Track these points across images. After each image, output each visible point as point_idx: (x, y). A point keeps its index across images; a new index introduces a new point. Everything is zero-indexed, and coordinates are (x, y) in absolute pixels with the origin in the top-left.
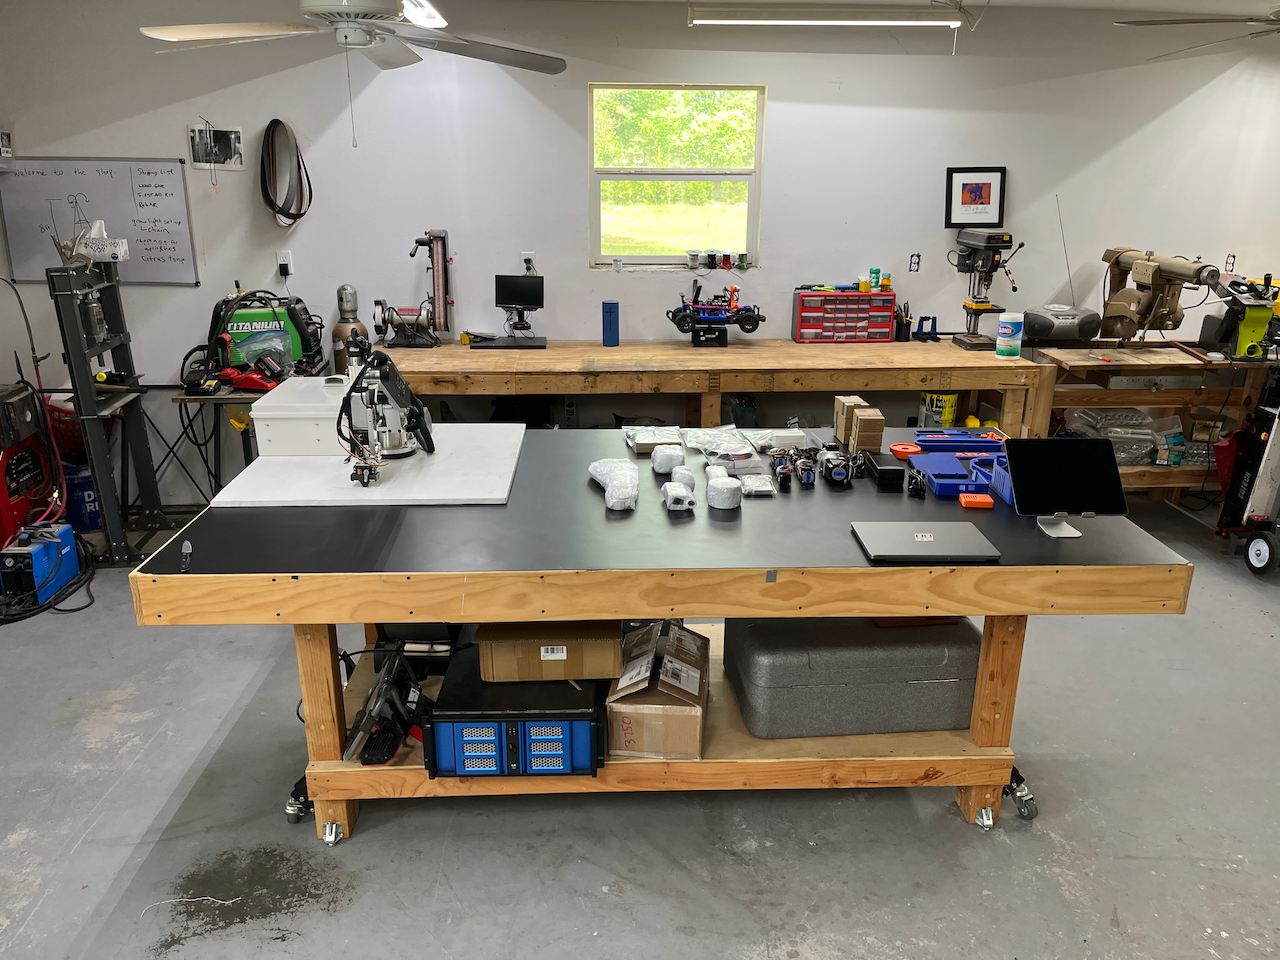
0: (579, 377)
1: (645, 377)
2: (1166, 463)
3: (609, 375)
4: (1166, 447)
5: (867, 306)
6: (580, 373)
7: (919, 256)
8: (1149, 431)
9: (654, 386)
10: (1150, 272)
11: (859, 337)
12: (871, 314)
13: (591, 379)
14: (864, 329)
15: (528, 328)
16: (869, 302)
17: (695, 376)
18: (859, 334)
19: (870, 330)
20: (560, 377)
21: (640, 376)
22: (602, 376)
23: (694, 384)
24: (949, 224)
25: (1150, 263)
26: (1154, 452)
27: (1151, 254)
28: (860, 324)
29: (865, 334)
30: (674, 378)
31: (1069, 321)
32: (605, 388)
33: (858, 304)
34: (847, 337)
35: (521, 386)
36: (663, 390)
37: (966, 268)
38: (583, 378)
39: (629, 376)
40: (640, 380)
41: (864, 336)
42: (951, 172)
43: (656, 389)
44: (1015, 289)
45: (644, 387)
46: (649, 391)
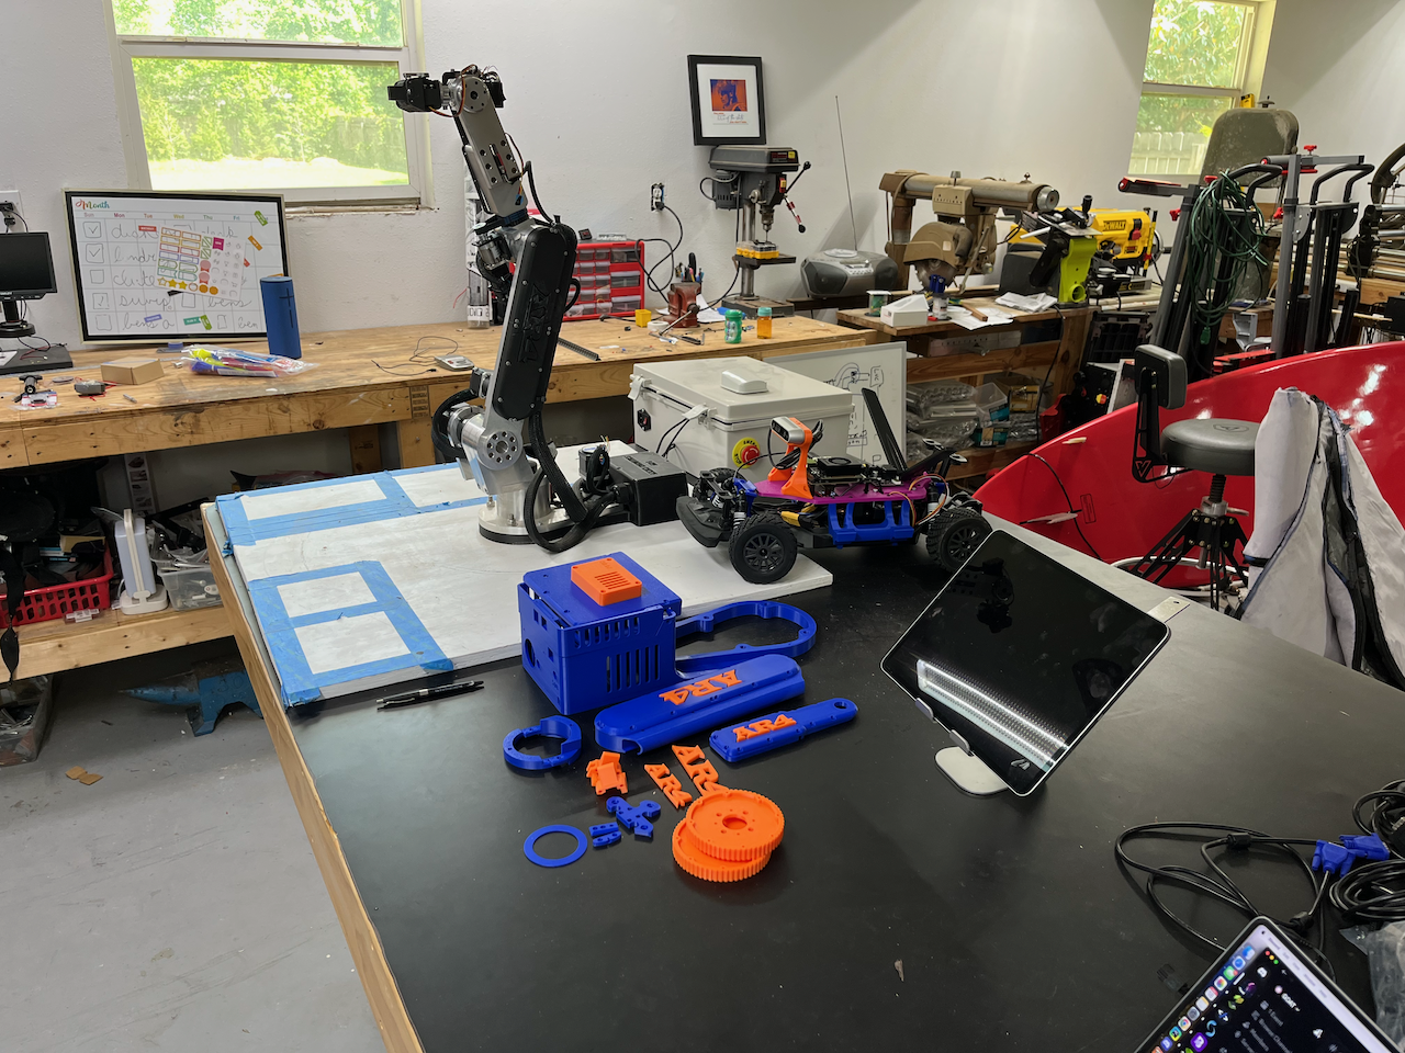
0: (162, 417)
1: (294, 405)
2: (990, 444)
3: (223, 409)
4: (990, 423)
5: (607, 263)
6: (164, 410)
7: (661, 187)
8: (974, 406)
9: (313, 418)
10: (963, 199)
11: (601, 310)
12: (614, 274)
13: (188, 417)
14: (606, 298)
15: (30, 332)
16: (610, 257)
17: (384, 394)
18: (600, 305)
19: (614, 299)
20: (121, 422)
21: (285, 403)
22: (208, 411)
23: (385, 407)
24: (699, 139)
25: (957, 187)
26: (978, 431)
27: (958, 175)
28: (600, 291)
29: (609, 305)
30: (347, 400)
31: (863, 270)
32: (217, 431)
33: (594, 260)
34: (585, 310)
35: (37, 447)
36: (331, 424)
37: (730, 202)
38: (170, 418)
39: (263, 405)
40: (286, 410)
41: (607, 309)
42: (694, 61)
43: (319, 423)
44: (802, 229)
45: (297, 421)
46: (304, 429)
